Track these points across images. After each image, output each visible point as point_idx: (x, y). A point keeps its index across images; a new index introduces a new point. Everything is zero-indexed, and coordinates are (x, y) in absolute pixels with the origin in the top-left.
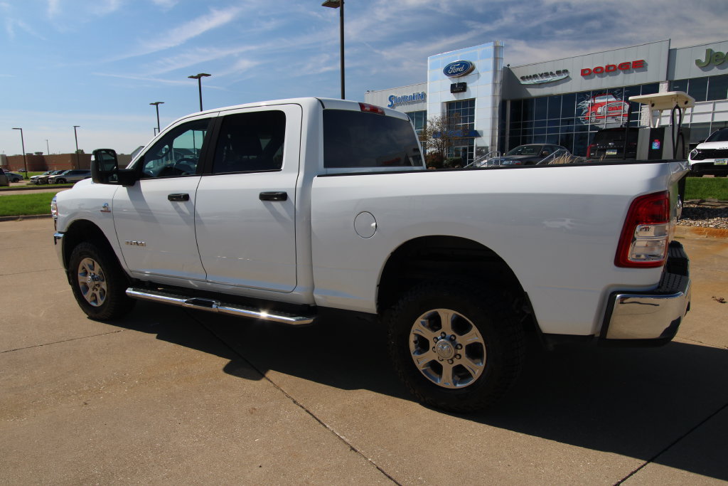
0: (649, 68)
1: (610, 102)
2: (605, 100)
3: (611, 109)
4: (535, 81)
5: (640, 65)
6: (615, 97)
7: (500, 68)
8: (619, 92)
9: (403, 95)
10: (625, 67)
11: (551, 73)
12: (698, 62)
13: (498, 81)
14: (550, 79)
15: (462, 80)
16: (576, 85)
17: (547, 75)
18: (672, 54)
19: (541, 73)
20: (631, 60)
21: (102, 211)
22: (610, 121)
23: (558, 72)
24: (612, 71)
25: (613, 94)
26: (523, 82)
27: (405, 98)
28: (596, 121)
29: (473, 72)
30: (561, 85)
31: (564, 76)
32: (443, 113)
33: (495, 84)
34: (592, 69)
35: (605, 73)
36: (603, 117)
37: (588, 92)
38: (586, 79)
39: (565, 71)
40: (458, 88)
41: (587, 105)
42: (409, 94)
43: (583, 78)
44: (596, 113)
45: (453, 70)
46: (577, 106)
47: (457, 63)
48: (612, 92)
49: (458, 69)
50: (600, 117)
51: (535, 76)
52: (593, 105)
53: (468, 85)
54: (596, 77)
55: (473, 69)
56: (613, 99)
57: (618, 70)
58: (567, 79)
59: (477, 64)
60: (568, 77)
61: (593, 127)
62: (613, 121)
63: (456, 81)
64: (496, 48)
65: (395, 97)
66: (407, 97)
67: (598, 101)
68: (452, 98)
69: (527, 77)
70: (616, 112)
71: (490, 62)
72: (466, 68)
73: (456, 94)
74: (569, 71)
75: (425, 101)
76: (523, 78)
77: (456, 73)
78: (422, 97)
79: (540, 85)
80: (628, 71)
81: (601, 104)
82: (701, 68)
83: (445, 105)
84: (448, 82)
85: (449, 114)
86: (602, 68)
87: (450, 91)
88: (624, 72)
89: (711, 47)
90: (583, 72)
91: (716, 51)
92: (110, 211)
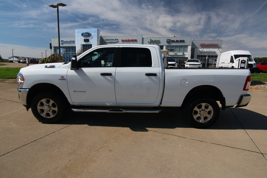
0: (138, 41)
4: (109, 41)
7: (99, 36)
9: (66, 40)
12: (148, 42)
13: (99, 40)
14: (113, 41)
15: (88, 38)
17: (112, 40)
18: (143, 39)
20: (134, 39)
21: (59, 79)
23: (116, 40)
26: (106, 41)
27: (67, 41)
29: (91, 36)
30: (116, 43)
31: (117, 41)
32: (81, 48)
33: (98, 41)
34: (124, 40)
38: (123, 42)
39: (117, 40)
40: (86, 41)
42: (69, 40)
45: (84, 35)
47: (85, 33)
49: (86, 35)
51: (109, 40)
53: (89, 40)
54: (125, 42)
55: (91, 35)
58: (118, 42)
59: (92, 34)
63: (86, 38)
64: (98, 30)
65: (63, 41)
66: (68, 41)
68: (84, 43)
69: (107, 40)
71: (96, 34)
72: (89, 35)
73: (86, 42)
74: (118, 40)
75: (74, 43)
76: (106, 40)
77: (85, 36)
78: (74, 42)
79: (111, 43)
83: (82, 45)
84: (83, 38)
85: (83, 48)
87: (84, 41)
88: (132, 42)
89: (151, 38)
90: (122, 40)
91: (152, 40)
92: (65, 79)
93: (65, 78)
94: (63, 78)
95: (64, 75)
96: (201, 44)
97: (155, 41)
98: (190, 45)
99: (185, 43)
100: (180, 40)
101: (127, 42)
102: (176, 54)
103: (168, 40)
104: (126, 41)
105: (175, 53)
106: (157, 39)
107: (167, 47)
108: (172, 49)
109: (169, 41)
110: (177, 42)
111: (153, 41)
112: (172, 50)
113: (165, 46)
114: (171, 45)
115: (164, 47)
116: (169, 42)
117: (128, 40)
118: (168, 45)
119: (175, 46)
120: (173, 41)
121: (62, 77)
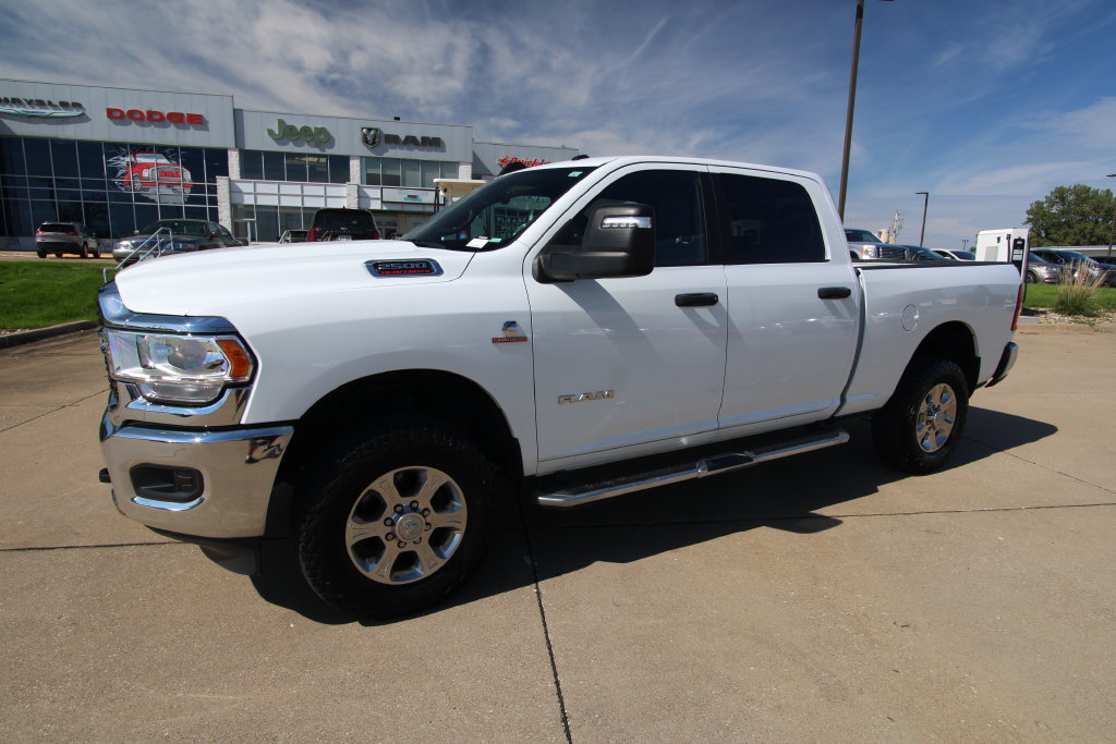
0: (210, 126)
1: (161, 164)
2: (153, 161)
3: (163, 173)
4: (20, 110)
5: (197, 121)
6: (168, 159)
8: (172, 152)
10: (176, 119)
11: (50, 103)
12: (271, 132)
14: (48, 111)
16: (98, 130)
17: (41, 103)
18: (238, 115)
19: (28, 99)
20: (185, 110)
21: (495, 341)
22: (165, 190)
23: (64, 105)
24: (157, 120)
25: (164, 154)
28: (142, 189)
30: (72, 126)
31: (75, 113)
34: (126, 111)
35: (146, 121)
36: (153, 184)
37: (124, 145)
38: (117, 124)
39: (77, 105)
41: (125, 164)
43: (112, 123)
44: (141, 177)
46: (107, 163)
48: (161, 150)
50: (148, 184)
51: (16, 101)
52: (134, 165)
54: (133, 124)
56: (164, 161)
57: (166, 120)
58: (83, 118)
60: (83, 114)
61: (139, 198)
62: (170, 191)
67: (141, 160)
70: (173, 180)
74: (84, 106)
79: (30, 118)
80: (181, 125)
81: (148, 166)
82: (275, 139)
86: (141, 113)
88: (177, 126)
89: (282, 117)
90: (110, 113)
91: (289, 123)
92: (525, 339)
93: (524, 327)
94: (511, 333)
95: (515, 314)
96: (503, 161)
97: (306, 129)
98: (467, 163)
99: (444, 150)
100: (423, 138)
101: (143, 126)
102: (415, 197)
103: (370, 130)
104: (138, 116)
105: (412, 193)
106: (313, 125)
107: (367, 162)
108: (389, 172)
109: (375, 137)
110: (412, 145)
111: (292, 128)
112: (393, 181)
113: (355, 157)
114: (386, 155)
115: (352, 162)
116: (374, 143)
117: (150, 113)
118: (370, 154)
119: (403, 160)
120: (393, 140)
121: (510, 324)
